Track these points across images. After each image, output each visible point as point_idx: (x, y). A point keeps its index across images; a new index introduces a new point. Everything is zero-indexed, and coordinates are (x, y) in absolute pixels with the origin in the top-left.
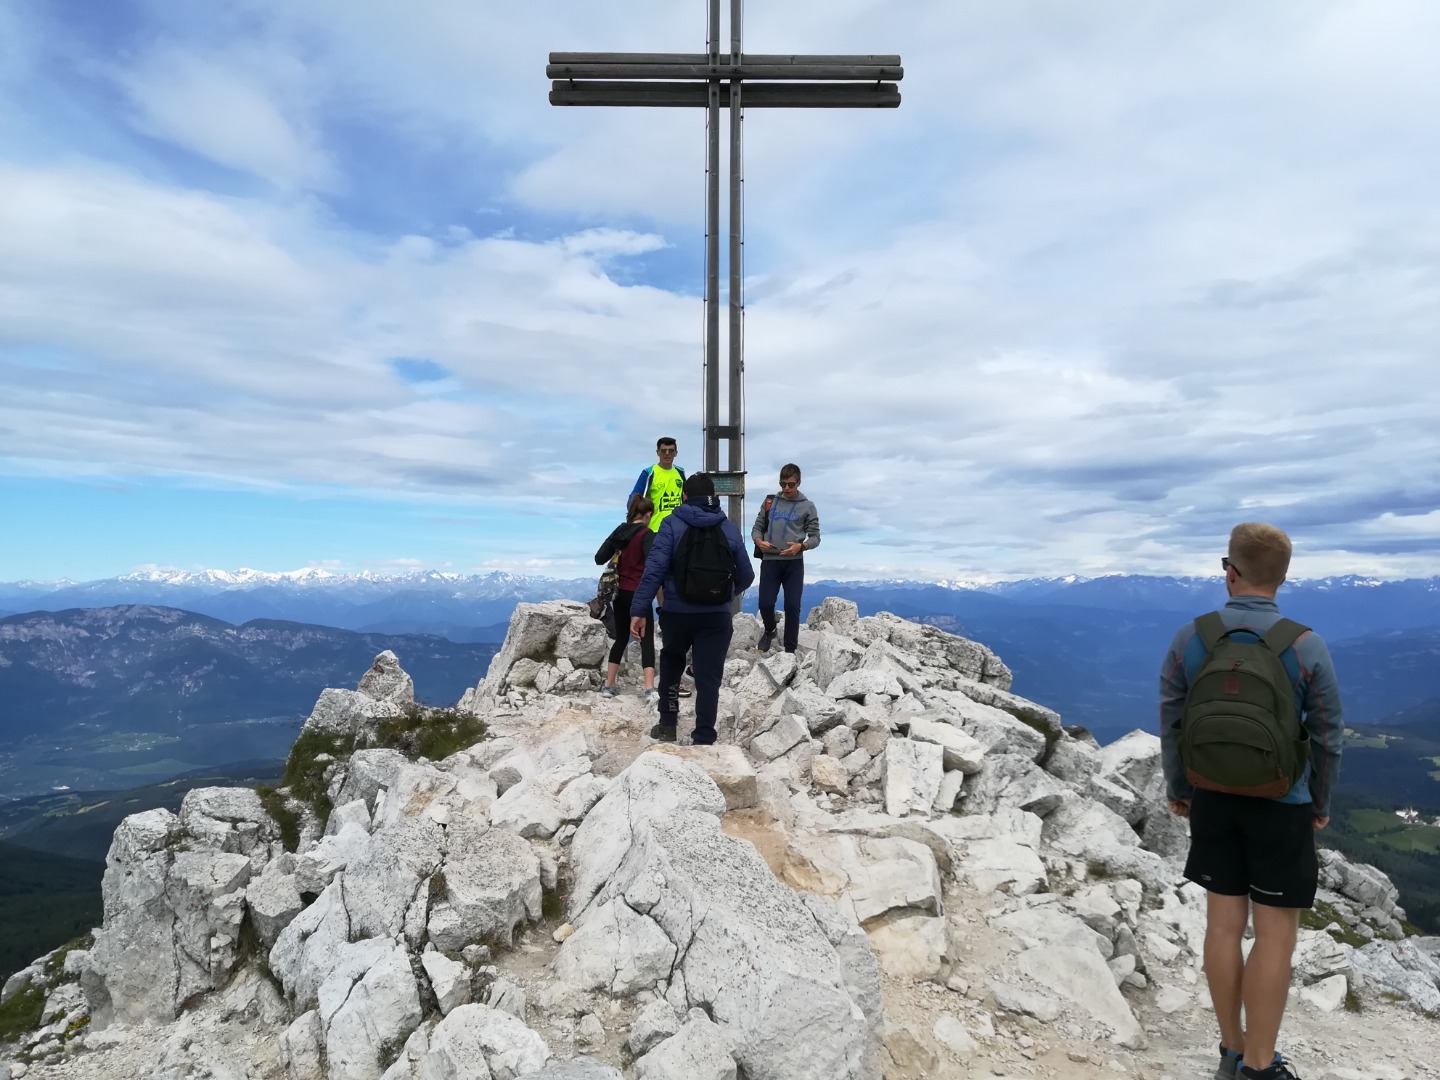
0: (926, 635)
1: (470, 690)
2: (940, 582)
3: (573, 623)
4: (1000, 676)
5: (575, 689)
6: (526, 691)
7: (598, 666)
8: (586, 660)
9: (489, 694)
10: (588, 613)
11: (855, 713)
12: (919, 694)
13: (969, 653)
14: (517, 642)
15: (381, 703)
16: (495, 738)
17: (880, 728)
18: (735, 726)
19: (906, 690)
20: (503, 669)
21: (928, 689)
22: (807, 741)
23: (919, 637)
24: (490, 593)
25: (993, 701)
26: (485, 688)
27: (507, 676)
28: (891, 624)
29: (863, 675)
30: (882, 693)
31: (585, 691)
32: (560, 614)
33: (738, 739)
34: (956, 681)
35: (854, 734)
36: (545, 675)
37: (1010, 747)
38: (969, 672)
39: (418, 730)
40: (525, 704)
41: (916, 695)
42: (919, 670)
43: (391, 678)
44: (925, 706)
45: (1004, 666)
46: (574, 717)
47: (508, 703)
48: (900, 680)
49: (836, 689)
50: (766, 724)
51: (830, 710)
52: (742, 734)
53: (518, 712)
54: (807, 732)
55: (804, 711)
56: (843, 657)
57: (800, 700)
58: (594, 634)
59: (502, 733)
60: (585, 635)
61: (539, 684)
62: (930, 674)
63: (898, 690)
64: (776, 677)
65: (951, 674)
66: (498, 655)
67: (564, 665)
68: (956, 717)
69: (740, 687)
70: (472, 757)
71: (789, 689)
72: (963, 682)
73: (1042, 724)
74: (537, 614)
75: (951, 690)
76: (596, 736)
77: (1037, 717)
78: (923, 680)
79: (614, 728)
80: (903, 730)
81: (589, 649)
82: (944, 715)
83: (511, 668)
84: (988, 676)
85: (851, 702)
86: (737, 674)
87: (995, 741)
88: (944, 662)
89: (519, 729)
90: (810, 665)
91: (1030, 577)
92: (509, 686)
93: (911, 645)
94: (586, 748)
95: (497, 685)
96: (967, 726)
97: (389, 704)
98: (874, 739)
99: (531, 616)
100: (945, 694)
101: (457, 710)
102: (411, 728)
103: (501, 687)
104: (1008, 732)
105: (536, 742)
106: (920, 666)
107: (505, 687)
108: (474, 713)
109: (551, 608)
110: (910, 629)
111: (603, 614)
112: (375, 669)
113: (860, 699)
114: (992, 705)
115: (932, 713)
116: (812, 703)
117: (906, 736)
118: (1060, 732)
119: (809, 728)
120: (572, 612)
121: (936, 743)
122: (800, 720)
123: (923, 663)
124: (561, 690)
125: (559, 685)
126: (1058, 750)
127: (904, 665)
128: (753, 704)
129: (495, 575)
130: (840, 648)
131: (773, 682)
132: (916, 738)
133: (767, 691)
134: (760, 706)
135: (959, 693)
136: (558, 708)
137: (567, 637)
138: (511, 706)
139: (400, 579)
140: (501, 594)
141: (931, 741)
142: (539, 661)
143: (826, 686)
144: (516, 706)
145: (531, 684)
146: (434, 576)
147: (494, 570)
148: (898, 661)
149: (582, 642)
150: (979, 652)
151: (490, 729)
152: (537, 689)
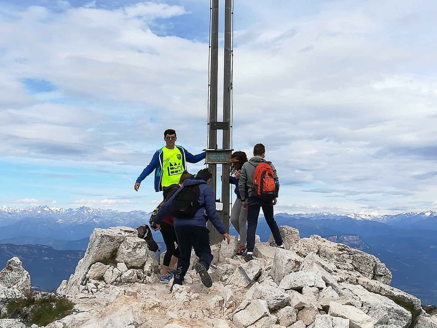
0: (341, 250)
1: (64, 281)
2: (350, 215)
3: (127, 241)
4: (385, 275)
5: (128, 282)
6: (98, 282)
7: (142, 267)
8: (135, 264)
9: (76, 285)
10: (136, 235)
11: (296, 299)
12: (336, 287)
13: (366, 261)
14: (93, 253)
15: (11, 289)
16: (78, 312)
17: (312, 308)
18: (224, 306)
19: (327, 285)
20: (85, 269)
21: (341, 284)
22: (267, 316)
23: (336, 251)
24: (79, 220)
25: (380, 291)
26: (73, 280)
27: (87, 273)
28: (319, 243)
29: (302, 275)
30: (313, 286)
31: (134, 283)
32: (121, 235)
33: (225, 314)
34: (357, 278)
35: (296, 311)
36: (110, 273)
37: (390, 320)
38: (366, 273)
39: (32, 307)
40: (97, 291)
41: (334, 287)
42: (335, 271)
43: (17, 274)
44: (339, 294)
45: (387, 269)
46: (127, 300)
47: (87, 290)
48: (324, 278)
49: (285, 283)
50: (243, 305)
51: (282, 297)
52: (229, 310)
53: (93, 296)
54: (268, 310)
55: (266, 297)
56: (290, 264)
57: (264, 291)
58: (140, 248)
59: (83, 309)
60: (135, 248)
61: (106, 278)
62: (342, 274)
63: (323, 285)
64: (249, 275)
65: (355, 274)
66: (82, 260)
67: (122, 266)
68: (357, 301)
69: (228, 281)
70: (64, 324)
71: (257, 283)
72: (363, 279)
73: (409, 306)
74: (106, 235)
75: (355, 284)
76: (139, 313)
77: (407, 301)
78: (338, 278)
79: (151, 306)
80: (325, 309)
81: (136, 257)
82: (350, 300)
83: (89, 268)
84: (377, 275)
85: (294, 291)
86: (226, 273)
87: (381, 317)
88: (351, 267)
89: (93, 306)
90: (270, 268)
91: (404, 212)
92: (88, 279)
93: (331, 256)
94: (133, 320)
95: (81, 279)
96: (364, 307)
97: (15, 290)
98: (308, 315)
99: (102, 237)
100: (351, 286)
101: (56, 294)
102: (28, 306)
103: (83, 280)
104: (389, 310)
105: (102, 316)
106: (336, 269)
107: (86, 280)
108: (67, 296)
109: (114, 232)
110: (330, 246)
111: (146, 235)
112: (8, 268)
113: (299, 290)
114: (379, 294)
115: (343, 299)
116: (270, 292)
117: (327, 313)
118: (421, 310)
119: (269, 308)
120: (127, 234)
121: (345, 318)
122: (263, 303)
123: (338, 268)
124: (119, 282)
125: (118, 279)
126: (419, 322)
127: (326, 269)
128: (235, 292)
129: (82, 208)
130: (288, 258)
131: (247, 278)
132: (333, 315)
133: (244, 284)
134: (239, 293)
135: (359, 286)
136: (117, 294)
137: (123, 249)
138: (89, 292)
139: (25, 211)
140: (86, 220)
141: (342, 317)
142: (106, 264)
143: (280, 282)
144: (91, 291)
145: (101, 278)
146: (46, 209)
147: (82, 206)
148: (323, 266)
149: (133, 252)
150: (372, 260)
151: (76, 307)
152: (105, 282)
